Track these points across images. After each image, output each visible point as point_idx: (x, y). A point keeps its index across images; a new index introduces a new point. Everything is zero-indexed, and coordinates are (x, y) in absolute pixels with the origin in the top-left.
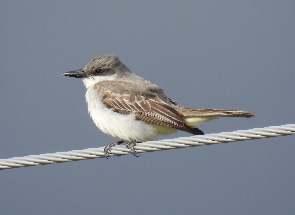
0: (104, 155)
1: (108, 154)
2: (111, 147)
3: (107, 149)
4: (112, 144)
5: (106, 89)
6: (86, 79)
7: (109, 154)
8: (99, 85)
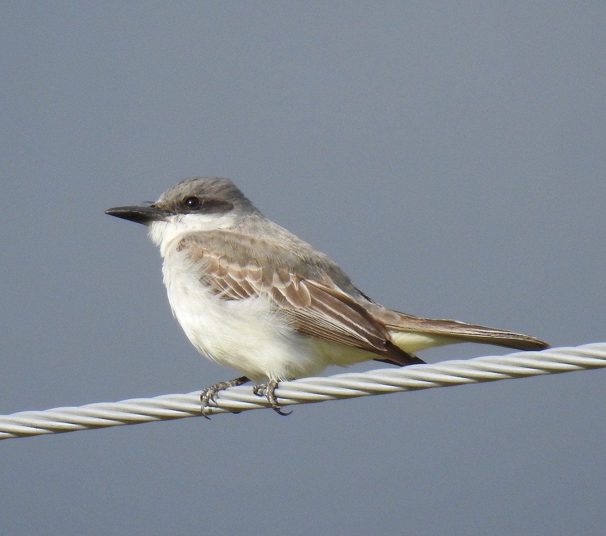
0: (200, 410)
1: (210, 408)
2: (216, 391)
3: (207, 395)
4: (221, 385)
5: (207, 251)
6: (161, 222)
7: (213, 408)
8: (191, 240)
